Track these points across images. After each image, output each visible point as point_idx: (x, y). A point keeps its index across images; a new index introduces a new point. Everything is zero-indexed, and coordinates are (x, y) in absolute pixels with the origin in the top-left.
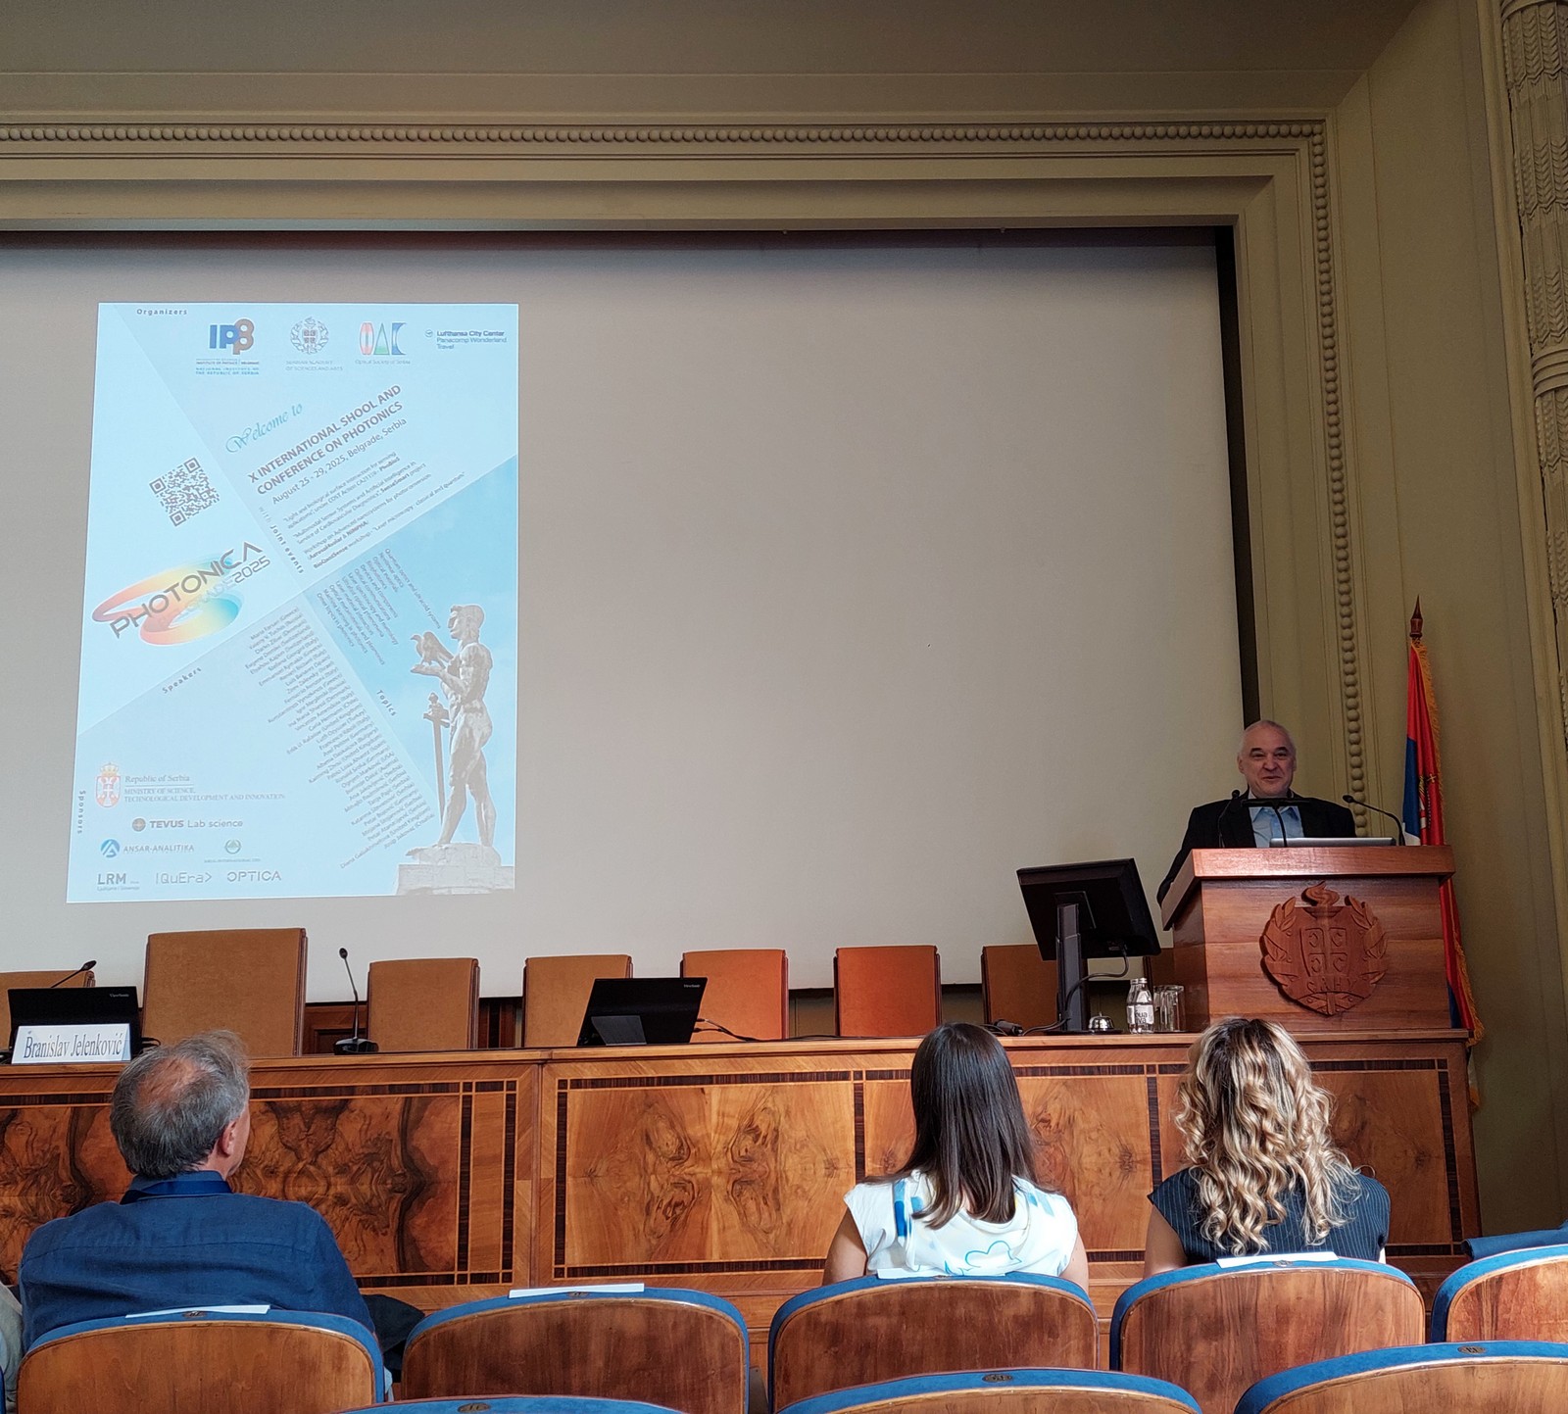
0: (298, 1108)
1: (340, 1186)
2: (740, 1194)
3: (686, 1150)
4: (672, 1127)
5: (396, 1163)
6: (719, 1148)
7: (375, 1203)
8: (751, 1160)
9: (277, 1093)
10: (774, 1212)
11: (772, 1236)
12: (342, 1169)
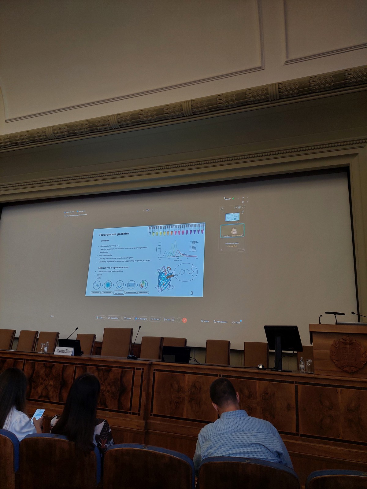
0: (102, 369)
2: (191, 402)
3: (180, 389)
4: (177, 383)
5: (119, 384)
6: (187, 389)
7: (115, 393)
8: (194, 394)
9: (98, 366)
12: (109, 384)
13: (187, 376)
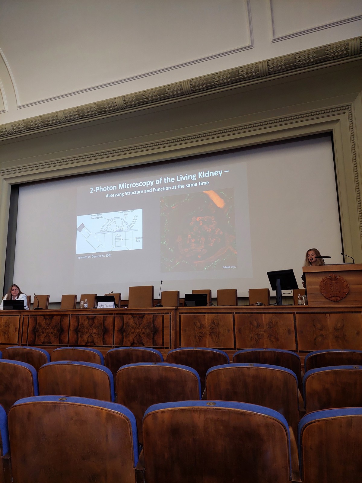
0: (137, 316)
1: (143, 331)
2: (212, 335)
3: (202, 326)
4: (199, 322)
5: (152, 326)
6: (208, 326)
7: (149, 334)
8: (213, 328)
9: (133, 314)
10: (218, 339)
11: (218, 343)
12: (144, 328)
13: (206, 315)
